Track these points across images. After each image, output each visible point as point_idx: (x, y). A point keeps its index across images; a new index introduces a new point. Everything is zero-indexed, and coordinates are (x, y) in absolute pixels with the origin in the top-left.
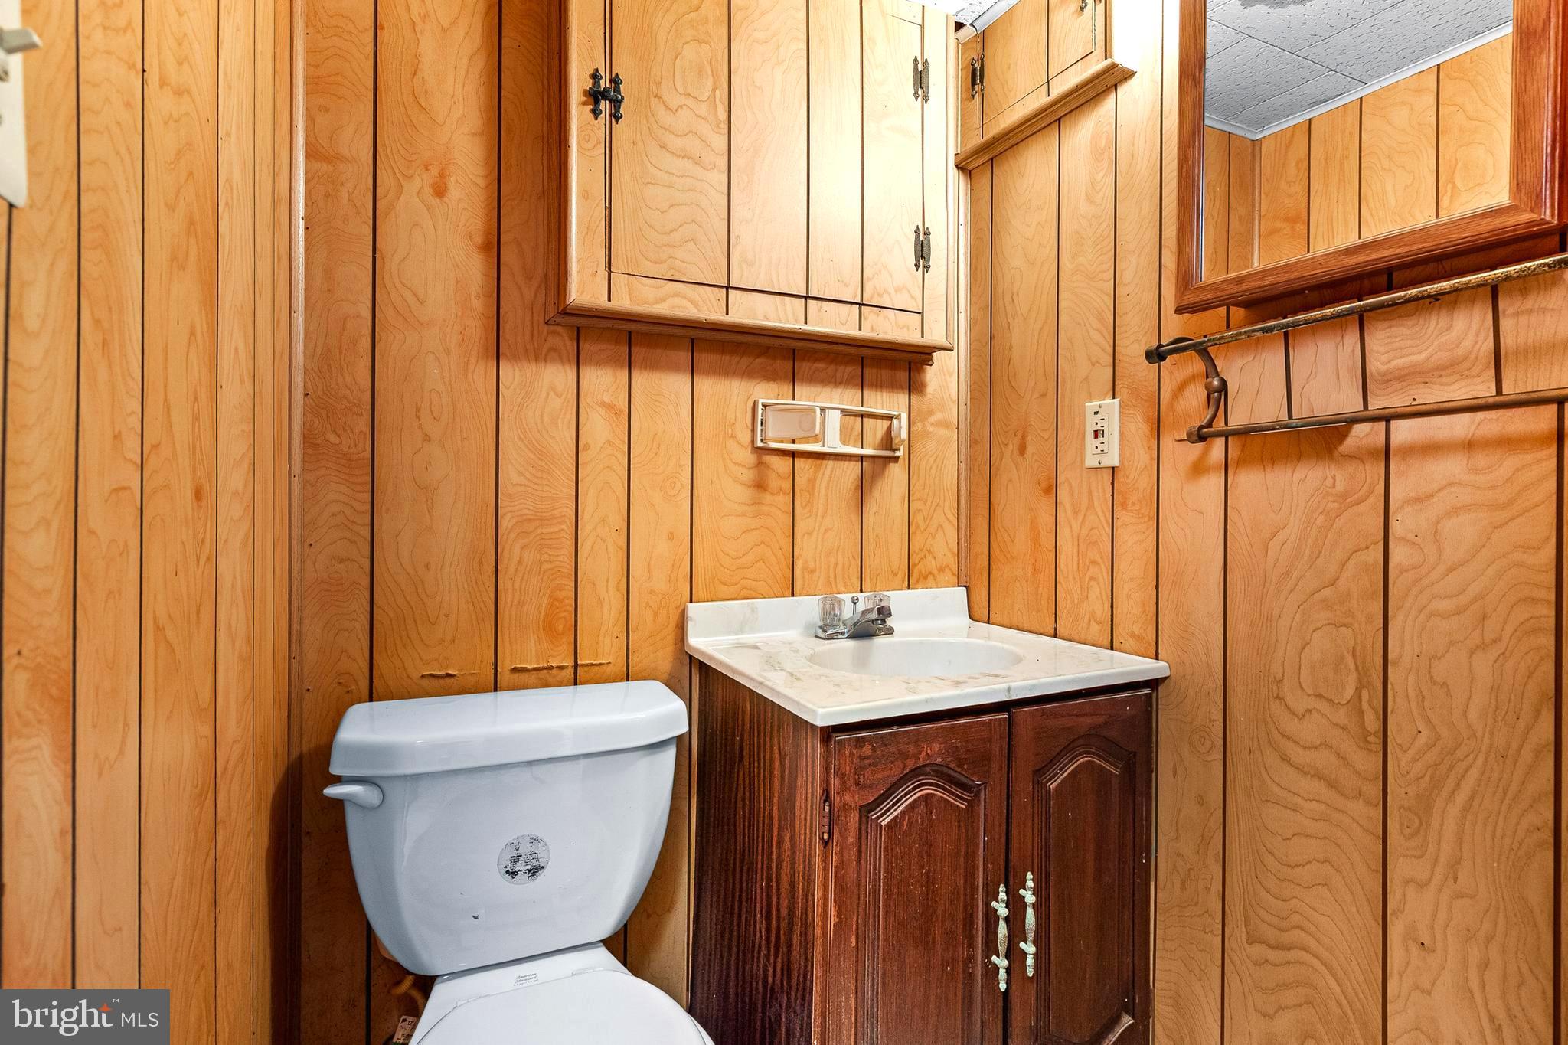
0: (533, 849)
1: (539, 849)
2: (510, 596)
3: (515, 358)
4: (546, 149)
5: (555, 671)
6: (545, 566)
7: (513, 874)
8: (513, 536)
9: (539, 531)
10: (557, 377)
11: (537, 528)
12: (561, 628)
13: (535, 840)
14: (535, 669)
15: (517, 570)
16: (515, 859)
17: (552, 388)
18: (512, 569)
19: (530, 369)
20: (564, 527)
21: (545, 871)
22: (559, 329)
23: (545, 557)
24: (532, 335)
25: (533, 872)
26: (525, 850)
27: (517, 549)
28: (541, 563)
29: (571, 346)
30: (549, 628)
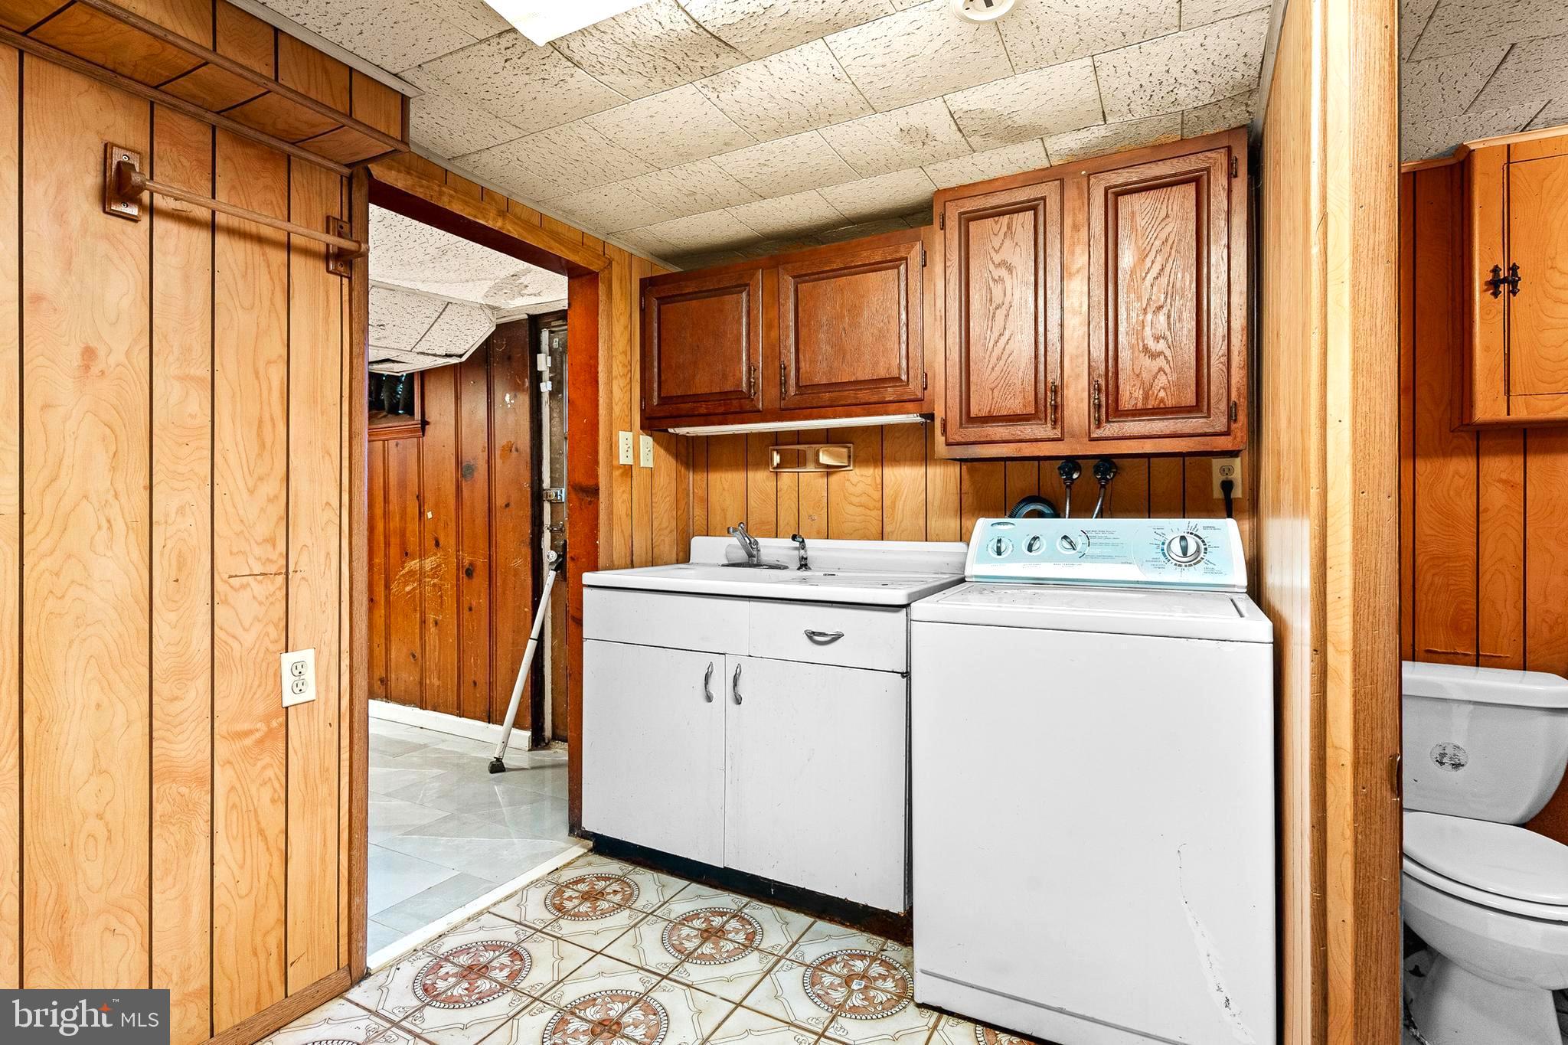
0: (1456, 752)
1: (1460, 754)
2: (1424, 603)
3: (1428, 455)
4: (1450, 319)
5: (1460, 656)
6: (1452, 588)
7: (1442, 763)
8: (1426, 567)
9: (1447, 564)
10: (1461, 467)
11: (1444, 563)
12: (1465, 628)
13: (1456, 747)
14: (1443, 653)
15: (1429, 589)
16: (1443, 755)
17: (1457, 473)
18: (1426, 587)
19: (1438, 463)
20: (1467, 562)
21: (1464, 768)
22: (1463, 434)
23: (1451, 582)
24: (1440, 439)
25: (1457, 766)
26: (1450, 751)
27: (1429, 577)
28: (1448, 585)
29: (1473, 445)
30: (1455, 627)
